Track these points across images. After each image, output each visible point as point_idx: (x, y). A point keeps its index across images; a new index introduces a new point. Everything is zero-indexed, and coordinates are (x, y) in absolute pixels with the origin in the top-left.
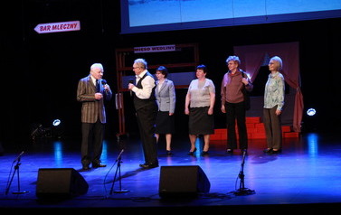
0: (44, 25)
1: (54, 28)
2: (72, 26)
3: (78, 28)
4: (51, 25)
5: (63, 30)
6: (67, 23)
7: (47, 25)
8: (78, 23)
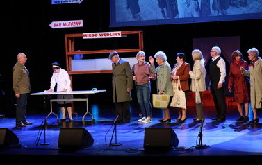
0: (56, 23)
1: (64, 25)
2: (77, 24)
3: (82, 25)
4: (62, 22)
5: (71, 26)
6: (73, 21)
7: (59, 22)
8: (82, 21)
